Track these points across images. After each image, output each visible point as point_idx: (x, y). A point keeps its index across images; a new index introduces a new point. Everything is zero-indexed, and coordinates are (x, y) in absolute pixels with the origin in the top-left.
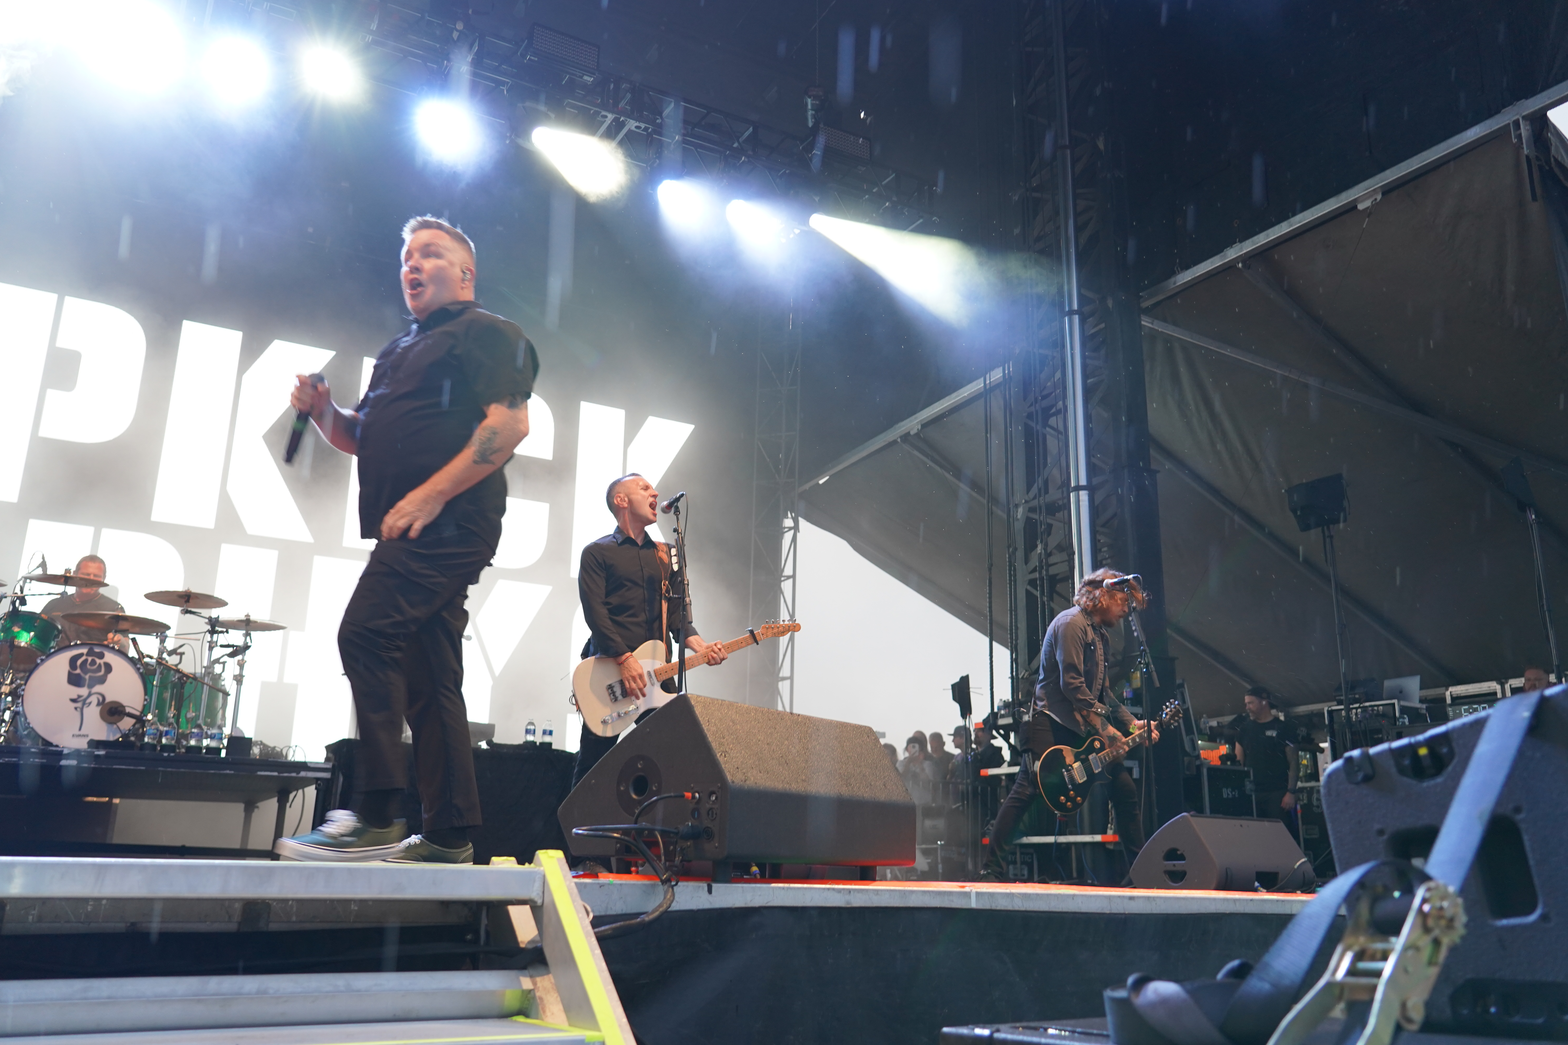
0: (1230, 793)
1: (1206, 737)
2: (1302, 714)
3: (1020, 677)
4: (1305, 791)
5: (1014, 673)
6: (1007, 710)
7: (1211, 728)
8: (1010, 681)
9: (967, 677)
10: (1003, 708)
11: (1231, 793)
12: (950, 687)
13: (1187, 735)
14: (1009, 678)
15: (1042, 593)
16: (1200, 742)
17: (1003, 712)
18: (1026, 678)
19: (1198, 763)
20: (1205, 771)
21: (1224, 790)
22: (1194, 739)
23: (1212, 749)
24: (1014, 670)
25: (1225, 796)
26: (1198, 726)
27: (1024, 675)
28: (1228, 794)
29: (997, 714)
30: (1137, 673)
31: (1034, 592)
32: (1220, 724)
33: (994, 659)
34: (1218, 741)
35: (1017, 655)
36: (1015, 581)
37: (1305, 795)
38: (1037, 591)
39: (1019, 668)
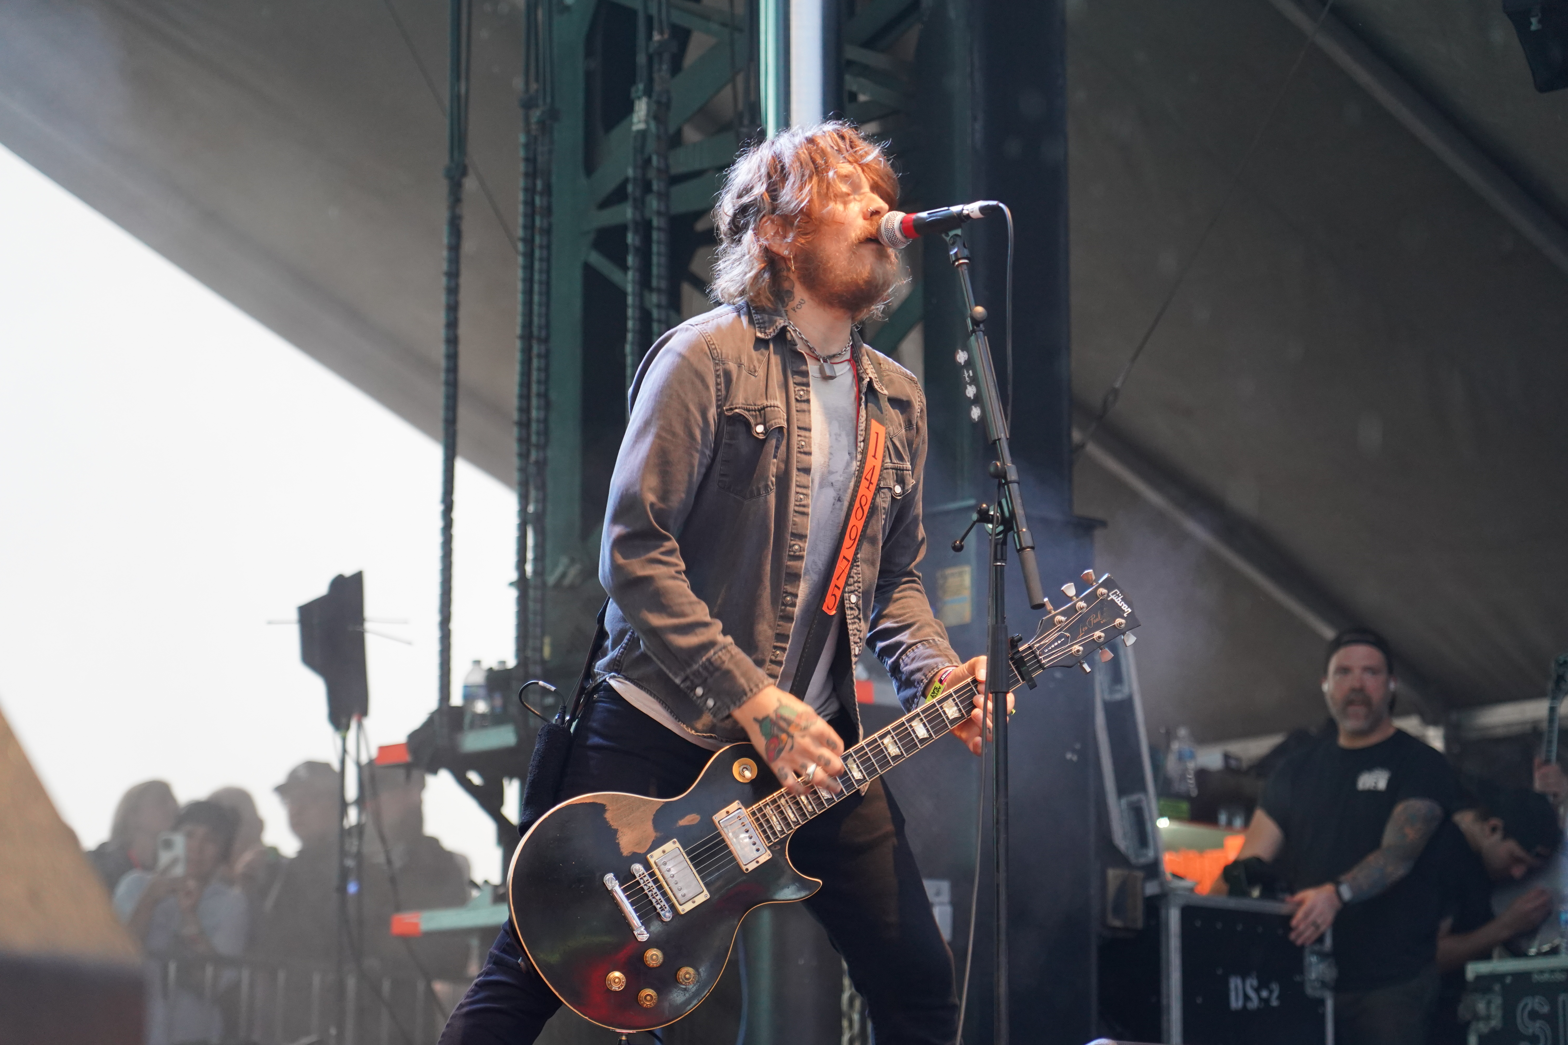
0: (1252, 994)
1: (1185, 806)
2: (1500, 732)
3: (551, 580)
4: (1497, 987)
5: (529, 568)
6: (498, 701)
7: (1202, 774)
8: (513, 593)
9: (357, 579)
10: (482, 692)
11: (1257, 990)
12: (294, 616)
13: (1122, 792)
14: (512, 584)
15: (645, 282)
16: (1163, 823)
17: (481, 707)
18: (572, 587)
19: (1151, 889)
20: (1174, 918)
21: (1235, 983)
22: (1144, 805)
23: (1201, 849)
24: (530, 555)
25: (1236, 1003)
26: (1157, 767)
27: (564, 575)
28: (1247, 998)
29: (459, 712)
30: (961, 574)
31: (614, 274)
32: (1233, 763)
33: (456, 515)
34: (1223, 818)
35: (543, 501)
36: (548, 231)
37: (1498, 1001)
38: (625, 268)
39: (549, 546)
